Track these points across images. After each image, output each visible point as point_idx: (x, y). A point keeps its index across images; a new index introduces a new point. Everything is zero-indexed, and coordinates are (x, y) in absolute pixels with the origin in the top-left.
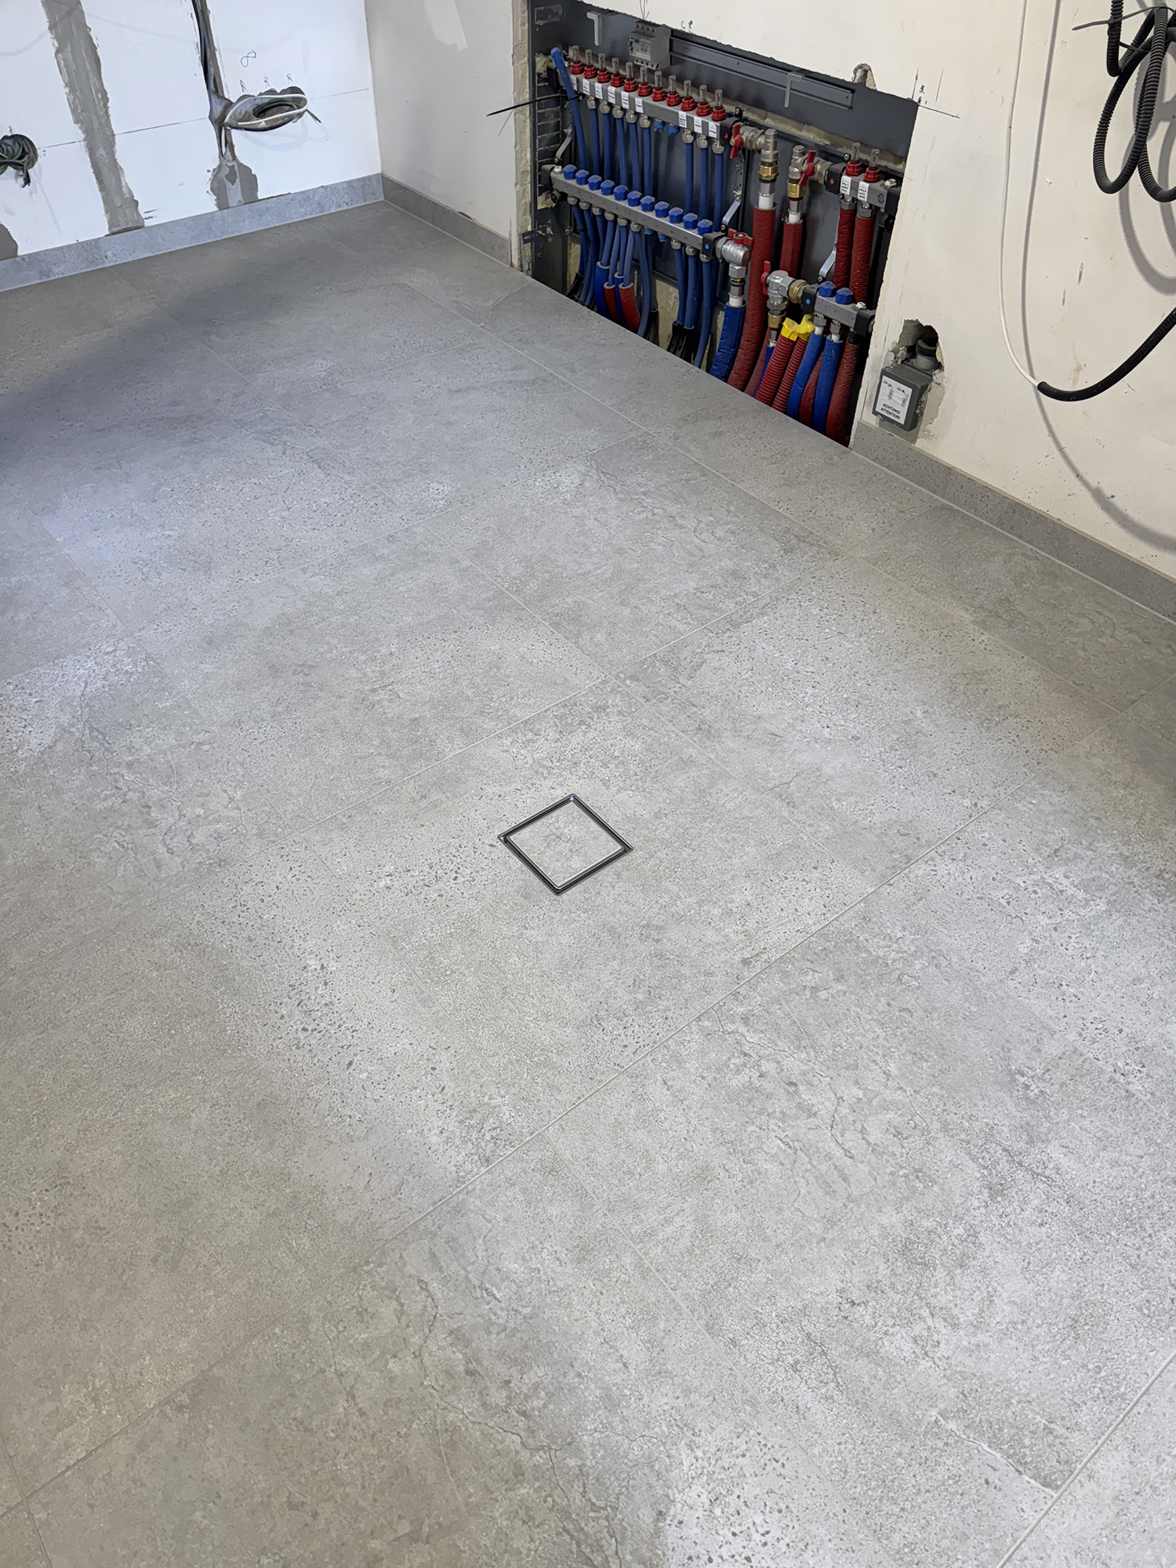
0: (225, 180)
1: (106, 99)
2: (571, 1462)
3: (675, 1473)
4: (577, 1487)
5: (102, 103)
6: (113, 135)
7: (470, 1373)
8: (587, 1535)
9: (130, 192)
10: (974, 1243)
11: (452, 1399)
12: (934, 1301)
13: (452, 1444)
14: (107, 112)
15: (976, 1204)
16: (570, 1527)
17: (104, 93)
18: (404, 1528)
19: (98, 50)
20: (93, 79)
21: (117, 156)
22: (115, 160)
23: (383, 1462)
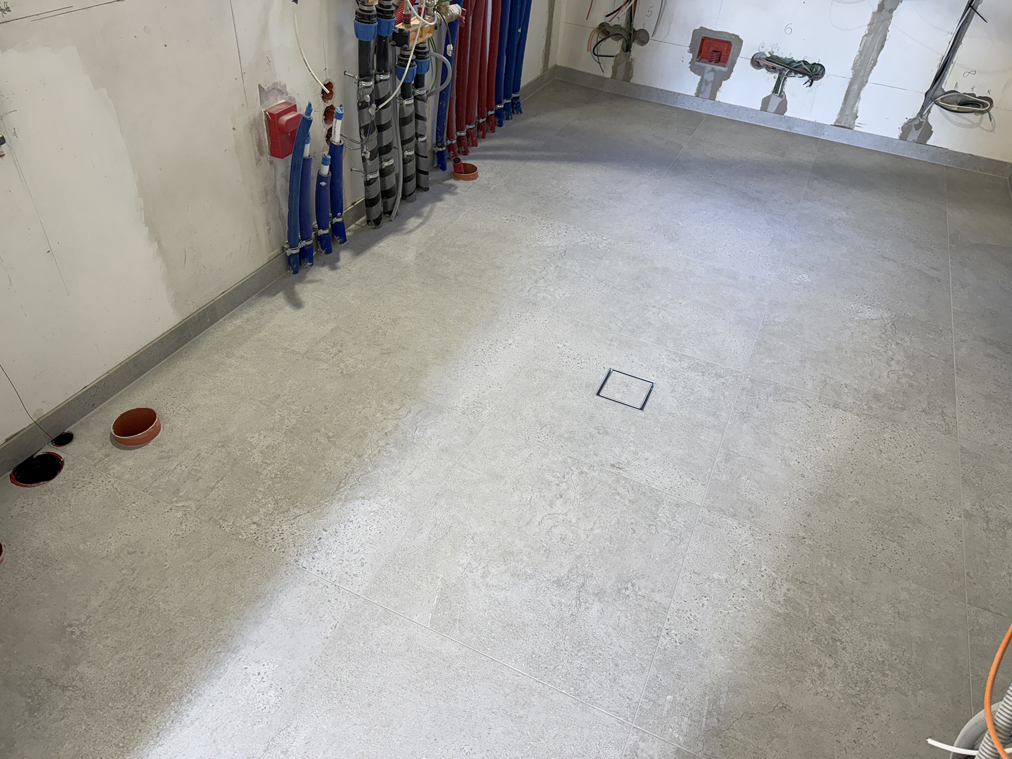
0: (913, 127)
1: (874, 64)
2: (370, 469)
3: (379, 498)
4: (363, 473)
5: (871, 66)
6: (867, 82)
7: (386, 433)
8: (348, 480)
9: (857, 111)
10: (526, 578)
11: (375, 432)
12: (490, 568)
13: (361, 437)
14: (871, 70)
15: (547, 576)
16: (349, 474)
17: (876, 61)
18: (331, 434)
19: (886, 42)
20: (875, 53)
21: (862, 92)
22: (859, 94)
23: (348, 423)
